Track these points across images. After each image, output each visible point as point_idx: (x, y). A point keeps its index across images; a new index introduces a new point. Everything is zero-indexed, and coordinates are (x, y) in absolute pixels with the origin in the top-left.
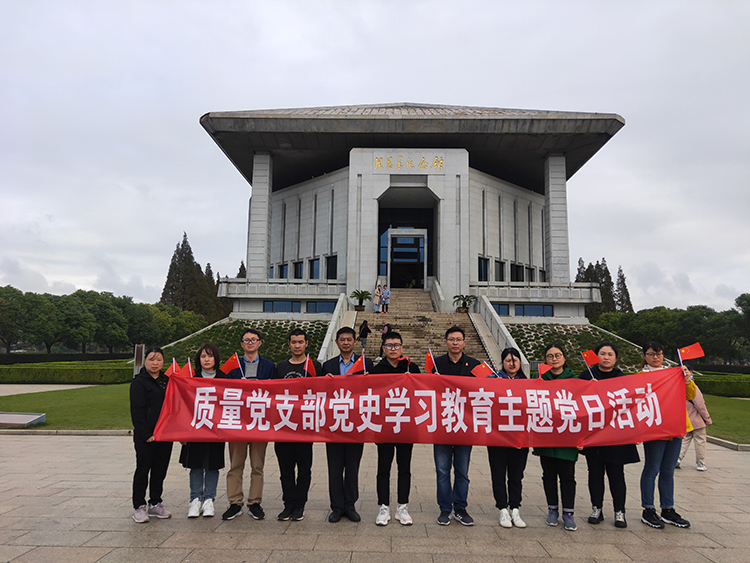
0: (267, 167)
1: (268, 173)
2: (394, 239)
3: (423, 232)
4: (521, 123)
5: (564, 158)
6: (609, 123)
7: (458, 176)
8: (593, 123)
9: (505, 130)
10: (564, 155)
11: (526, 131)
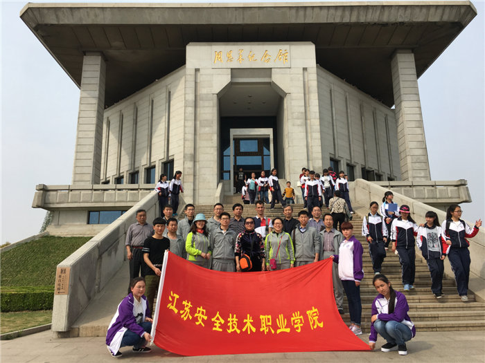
0: (98, 68)
1: (98, 74)
2: (237, 141)
3: (268, 132)
4: (371, 10)
5: (413, 55)
6: (463, 10)
7: (305, 69)
8: (447, 11)
9: (354, 19)
10: (412, 52)
11: (376, 20)
